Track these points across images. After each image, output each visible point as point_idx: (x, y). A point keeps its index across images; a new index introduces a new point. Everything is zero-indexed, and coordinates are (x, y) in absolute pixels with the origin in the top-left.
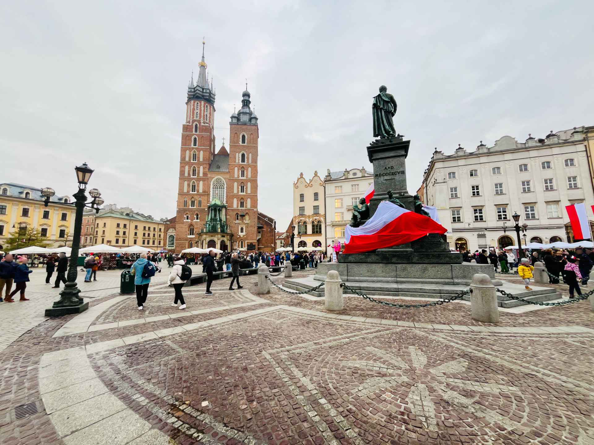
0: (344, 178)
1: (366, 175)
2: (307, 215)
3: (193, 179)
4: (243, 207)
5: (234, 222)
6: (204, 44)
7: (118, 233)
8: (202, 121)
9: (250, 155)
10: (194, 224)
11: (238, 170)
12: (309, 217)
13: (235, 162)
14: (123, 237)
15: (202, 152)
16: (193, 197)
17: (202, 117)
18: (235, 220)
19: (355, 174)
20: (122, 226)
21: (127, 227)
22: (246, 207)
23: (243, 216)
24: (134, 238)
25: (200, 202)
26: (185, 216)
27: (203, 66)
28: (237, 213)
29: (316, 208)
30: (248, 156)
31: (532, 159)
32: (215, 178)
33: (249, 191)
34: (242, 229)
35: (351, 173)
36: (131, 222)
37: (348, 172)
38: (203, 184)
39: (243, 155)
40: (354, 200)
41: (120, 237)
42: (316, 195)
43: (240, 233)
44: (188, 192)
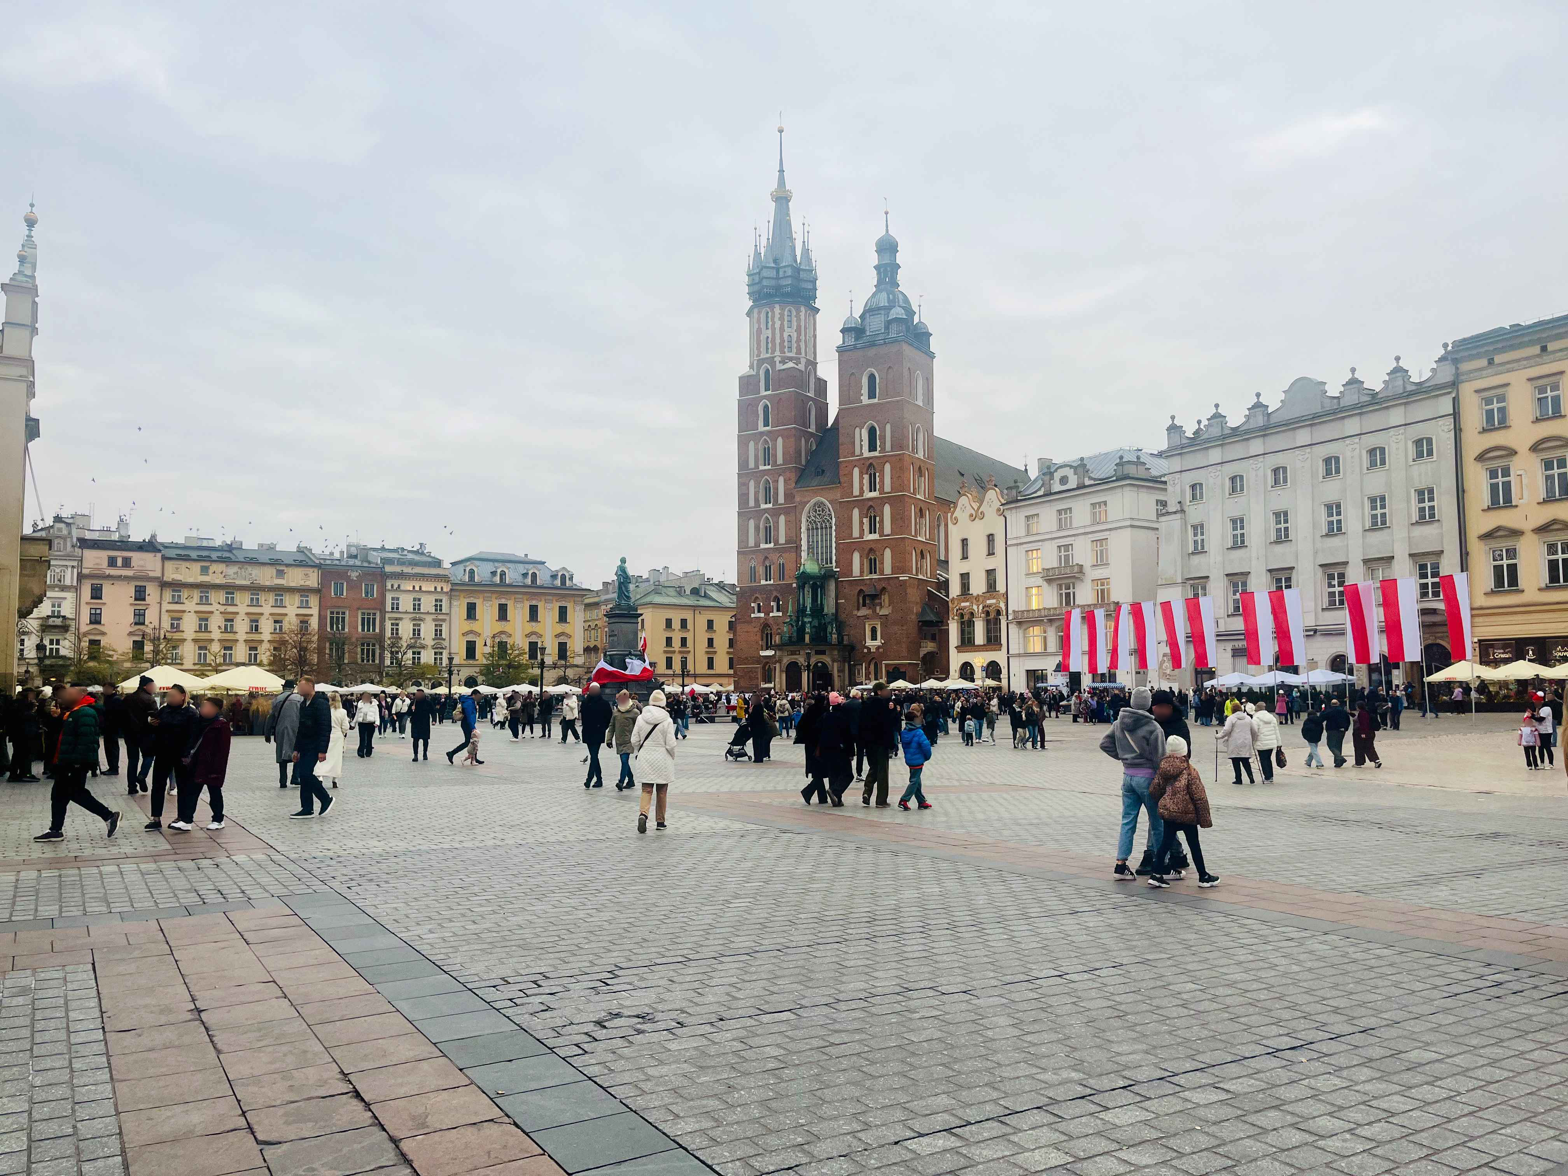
1: (1087, 482)
2: (975, 594)
3: (766, 510)
4: (875, 573)
5: (855, 612)
6: (781, 131)
7: (669, 641)
8: (777, 359)
9: (888, 427)
10: (771, 622)
11: (861, 474)
12: (978, 599)
13: (853, 454)
14: (680, 652)
15: (780, 441)
16: (766, 558)
17: (778, 349)
18: (858, 610)
19: (1064, 480)
20: (676, 625)
21: (690, 625)
22: (882, 573)
23: (874, 597)
24: (707, 653)
25: (782, 567)
26: (753, 605)
27: (782, 199)
28: (861, 590)
29: (990, 573)
30: (883, 430)
31: (1348, 441)
32: (813, 501)
33: (887, 529)
34: (874, 631)
35: (1057, 477)
36: (697, 612)
38: (786, 521)
39: (872, 432)
40: (1063, 553)
41: (674, 652)
42: (991, 538)
43: (869, 643)
44: (757, 545)
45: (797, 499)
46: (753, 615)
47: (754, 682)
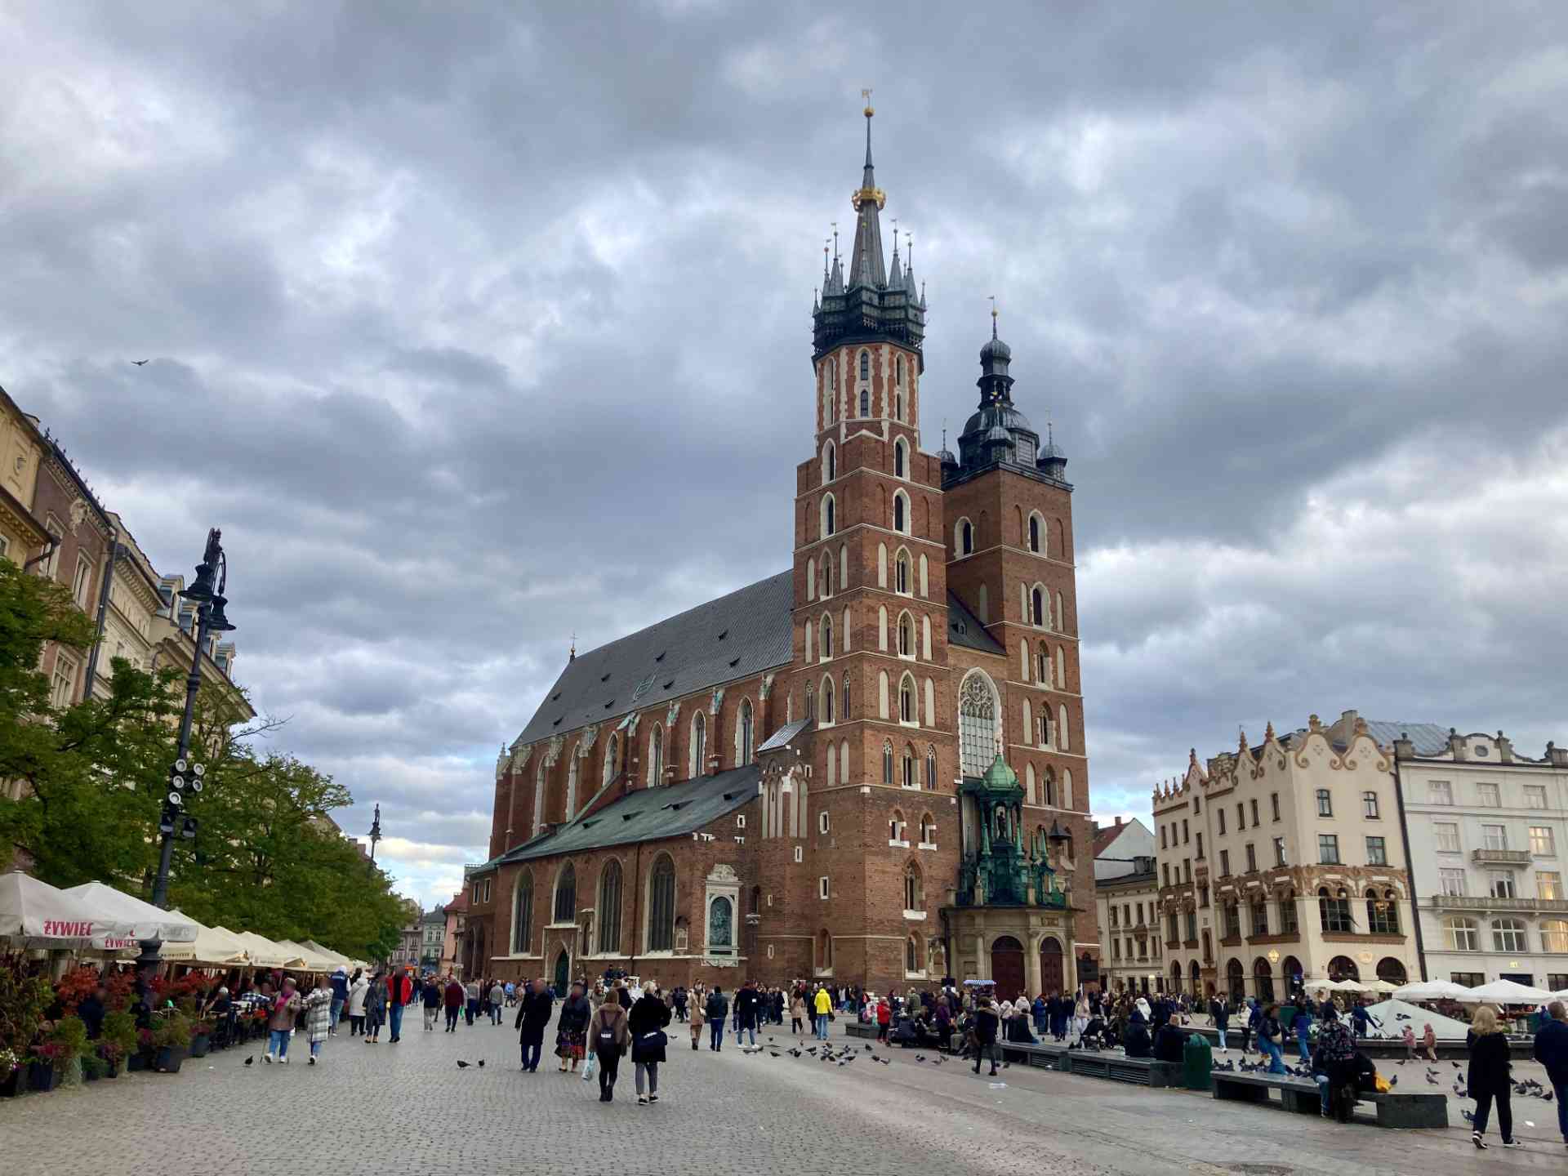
0: (1450, 756)
2: (1350, 865)
3: (906, 664)
6: (869, 115)
10: (921, 859)
12: (1356, 872)
16: (908, 745)
19: (1482, 750)
25: (931, 766)
27: (868, 203)
29: (1376, 844)
35: (1472, 743)
37: (1463, 741)
38: (935, 690)
42: (1371, 798)
45: (951, 661)
46: (892, 843)
47: (893, 969)
